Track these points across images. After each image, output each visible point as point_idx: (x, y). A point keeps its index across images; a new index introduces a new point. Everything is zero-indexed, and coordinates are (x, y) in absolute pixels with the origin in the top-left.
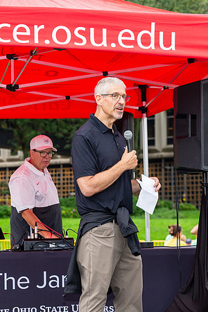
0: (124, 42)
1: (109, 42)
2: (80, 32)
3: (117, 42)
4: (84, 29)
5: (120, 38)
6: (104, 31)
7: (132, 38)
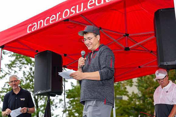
0: (90, 6)
1: (84, 9)
2: (73, 9)
3: (87, 8)
4: (74, 7)
5: (89, 4)
6: (82, 4)
7: (94, 2)
